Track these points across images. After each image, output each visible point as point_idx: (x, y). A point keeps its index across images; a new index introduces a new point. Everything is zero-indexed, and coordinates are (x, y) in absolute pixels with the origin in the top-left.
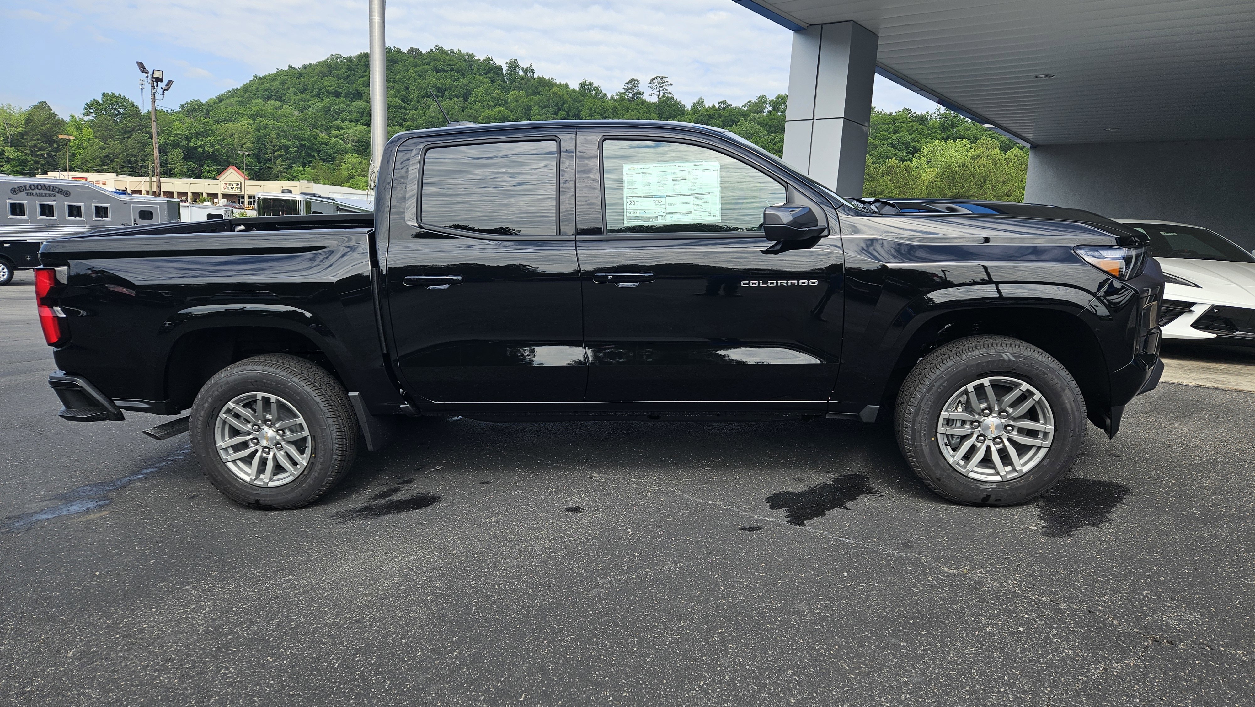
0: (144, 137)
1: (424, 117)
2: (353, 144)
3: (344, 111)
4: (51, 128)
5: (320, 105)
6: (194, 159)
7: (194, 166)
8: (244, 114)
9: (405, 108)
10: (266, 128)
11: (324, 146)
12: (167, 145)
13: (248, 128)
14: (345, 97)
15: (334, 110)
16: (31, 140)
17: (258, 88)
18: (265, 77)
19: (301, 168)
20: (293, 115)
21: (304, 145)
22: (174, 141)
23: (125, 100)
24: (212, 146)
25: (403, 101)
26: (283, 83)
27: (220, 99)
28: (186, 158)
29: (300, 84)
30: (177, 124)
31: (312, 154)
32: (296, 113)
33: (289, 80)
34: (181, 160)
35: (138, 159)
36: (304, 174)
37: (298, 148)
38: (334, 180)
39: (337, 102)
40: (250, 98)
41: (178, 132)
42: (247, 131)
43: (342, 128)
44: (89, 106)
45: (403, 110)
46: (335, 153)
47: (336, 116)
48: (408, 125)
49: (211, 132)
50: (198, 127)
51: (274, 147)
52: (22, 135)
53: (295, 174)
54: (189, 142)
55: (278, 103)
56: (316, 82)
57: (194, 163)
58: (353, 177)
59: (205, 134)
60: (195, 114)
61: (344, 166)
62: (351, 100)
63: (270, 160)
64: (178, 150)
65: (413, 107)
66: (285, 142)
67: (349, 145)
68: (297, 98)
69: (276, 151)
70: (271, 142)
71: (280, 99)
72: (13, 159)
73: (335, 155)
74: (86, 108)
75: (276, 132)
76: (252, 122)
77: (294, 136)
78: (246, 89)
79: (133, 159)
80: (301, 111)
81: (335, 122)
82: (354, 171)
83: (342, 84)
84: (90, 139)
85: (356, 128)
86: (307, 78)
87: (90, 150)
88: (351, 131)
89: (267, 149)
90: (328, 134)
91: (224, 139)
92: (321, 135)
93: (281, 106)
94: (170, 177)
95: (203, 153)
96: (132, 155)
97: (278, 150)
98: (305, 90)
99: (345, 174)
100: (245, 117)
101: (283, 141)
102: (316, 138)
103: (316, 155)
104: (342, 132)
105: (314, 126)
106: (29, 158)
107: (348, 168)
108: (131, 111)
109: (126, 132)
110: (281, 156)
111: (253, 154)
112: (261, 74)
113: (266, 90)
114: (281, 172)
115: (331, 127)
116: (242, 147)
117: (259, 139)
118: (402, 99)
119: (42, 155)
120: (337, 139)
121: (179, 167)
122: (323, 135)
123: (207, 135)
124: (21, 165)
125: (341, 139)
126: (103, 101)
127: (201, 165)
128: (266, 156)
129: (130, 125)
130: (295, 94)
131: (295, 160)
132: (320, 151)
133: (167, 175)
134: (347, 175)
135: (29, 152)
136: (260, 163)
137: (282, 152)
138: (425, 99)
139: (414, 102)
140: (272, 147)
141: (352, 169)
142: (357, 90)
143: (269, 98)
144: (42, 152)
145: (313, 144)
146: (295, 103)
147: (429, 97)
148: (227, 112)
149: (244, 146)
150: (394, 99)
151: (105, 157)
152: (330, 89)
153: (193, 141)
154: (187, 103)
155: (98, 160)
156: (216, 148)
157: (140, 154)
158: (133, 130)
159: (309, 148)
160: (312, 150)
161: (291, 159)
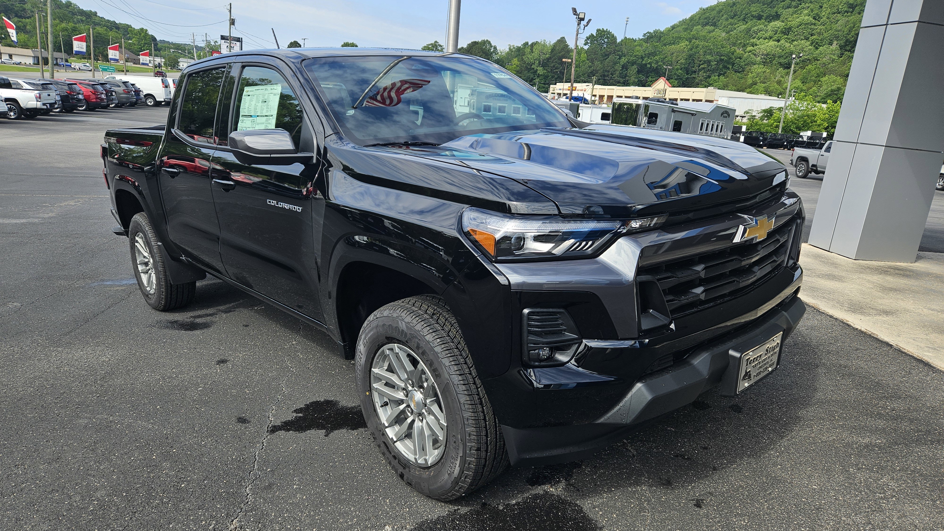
0: (615, 58)
1: (830, 31)
2: (762, 57)
3: (762, 30)
4: (564, 54)
5: (744, 27)
6: (643, 72)
7: (643, 78)
8: (684, 38)
9: (815, 24)
10: (697, 47)
11: (739, 59)
12: (629, 63)
13: (684, 48)
14: (766, 19)
15: (754, 30)
16: (552, 63)
17: (700, 17)
18: (707, 9)
19: (717, 77)
20: (720, 37)
21: (723, 60)
22: (633, 60)
23: (609, 33)
24: (657, 62)
25: (814, 18)
26: (720, 12)
27: (673, 27)
28: (639, 72)
29: (732, 11)
30: (638, 48)
31: (728, 66)
32: (724, 34)
33: (725, 9)
34: (635, 73)
35: (610, 74)
36: (718, 82)
37: (718, 63)
38: (740, 86)
39: (758, 23)
40: (693, 26)
41: (637, 53)
42: (683, 51)
43: (756, 45)
44: (588, 38)
45: (813, 26)
46: (745, 65)
47: (754, 35)
48: (814, 39)
49: (658, 52)
50: (651, 49)
51: (700, 61)
52: (548, 59)
53: (711, 82)
54: (643, 60)
55: (713, 28)
56: (745, 8)
57: (643, 75)
58: (755, 84)
59: (654, 54)
60: (651, 40)
61: (750, 75)
62: (770, 21)
63: (695, 72)
64: (635, 66)
65: (821, 23)
66: (709, 57)
67: (759, 58)
68: (727, 23)
69: (701, 65)
70: (699, 58)
71: (714, 25)
72: (541, 75)
73: (746, 67)
74: (586, 40)
75: (704, 50)
76: (688, 43)
77: (717, 53)
78: (692, 19)
79: (606, 73)
80: (728, 33)
81: (752, 40)
82: (757, 79)
83: (765, 9)
84: (584, 61)
85: (768, 44)
86: (738, 6)
87: (583, 68)
88: (763, 46)
89: (695, 63)
90: (744, 50)
91: (666, 57)
92: (738, 51)
93: (714, 30)
94: (627, 86)
95: (650, 68)
96: (606, 71)
97: (702, 64)
98: (735, 16)
99: (750, 81)
100: (684, 40)
101: (708, 57)
102: (733, 54)
103: (730, 67)
104: (755, 47)
105: (734, 44)
106: (550, 74)
107: (753, 77)
108: (611, 40)
109: (606, 55)
110: (704, 68)
111: (684, 68)
112: (705, 7)
113: (706, 18)
114: (701, 81)
115: (748, 44)
116: (677, 62)
117: (690, 56)
118: (814, 17)
119: (557, 72)
120: (750, 53)
121: (633, 79)
122: (739, 51)
123: (656, 55)
124: (545, 79)
125: (753, 54)
126: (596, 34)
127: (648, 77)
128: (693, 68)
129: (609, 50)
130: (727, 19)
131: (713, 71)
132: (734, 64)
133: (624, 84)
134: (751, 82)
135: (550, 71)
136: (687, 74)
137: (705, 66)
138: (836, 14)
139: (824, 19)
140: (698, 62)
141: (757, 77)
142: (777, 12)
143: (707, 24)
144: (557, 70)
145: (730, 58)
146: (724, 27)
147: (839, 13)
148: (673, 37)
149: (679, 62)
150: (807, 17)
151: (590, 73)
152: (754, 13)
153: (645, 59)
154: (648, 33)
155: (586, 75)
156: (659, 64)
157: (611, 70)
158: (610, 53)
159: (726, 61)
160: (729, 63)
161: (711, 71)
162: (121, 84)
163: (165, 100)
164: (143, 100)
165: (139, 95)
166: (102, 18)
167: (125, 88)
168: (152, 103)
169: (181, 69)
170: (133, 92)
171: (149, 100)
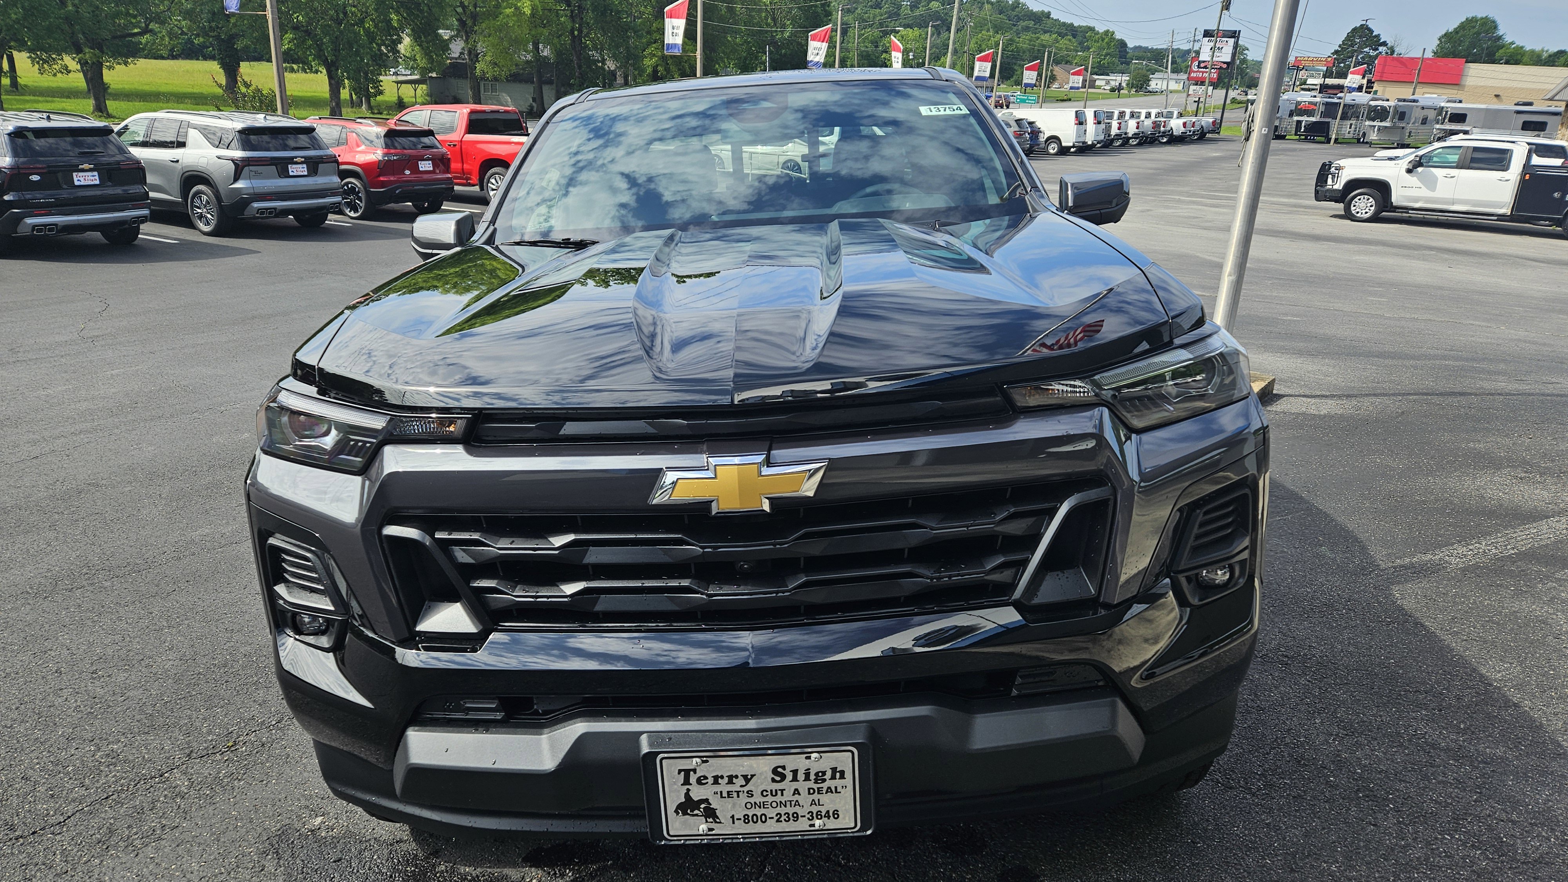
162: (1013, 124)
163: (1074, 144)
164: (1041, 146)
165: (1037, 137)
166: (1056, 20)
167: (1017, 129)
168: (1056, 149)
169: (1151, 90)
170: (1027, 134)
171: (1052, 146)
